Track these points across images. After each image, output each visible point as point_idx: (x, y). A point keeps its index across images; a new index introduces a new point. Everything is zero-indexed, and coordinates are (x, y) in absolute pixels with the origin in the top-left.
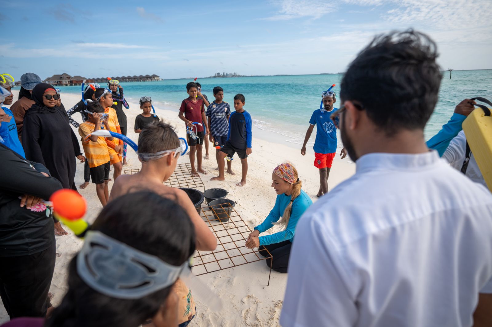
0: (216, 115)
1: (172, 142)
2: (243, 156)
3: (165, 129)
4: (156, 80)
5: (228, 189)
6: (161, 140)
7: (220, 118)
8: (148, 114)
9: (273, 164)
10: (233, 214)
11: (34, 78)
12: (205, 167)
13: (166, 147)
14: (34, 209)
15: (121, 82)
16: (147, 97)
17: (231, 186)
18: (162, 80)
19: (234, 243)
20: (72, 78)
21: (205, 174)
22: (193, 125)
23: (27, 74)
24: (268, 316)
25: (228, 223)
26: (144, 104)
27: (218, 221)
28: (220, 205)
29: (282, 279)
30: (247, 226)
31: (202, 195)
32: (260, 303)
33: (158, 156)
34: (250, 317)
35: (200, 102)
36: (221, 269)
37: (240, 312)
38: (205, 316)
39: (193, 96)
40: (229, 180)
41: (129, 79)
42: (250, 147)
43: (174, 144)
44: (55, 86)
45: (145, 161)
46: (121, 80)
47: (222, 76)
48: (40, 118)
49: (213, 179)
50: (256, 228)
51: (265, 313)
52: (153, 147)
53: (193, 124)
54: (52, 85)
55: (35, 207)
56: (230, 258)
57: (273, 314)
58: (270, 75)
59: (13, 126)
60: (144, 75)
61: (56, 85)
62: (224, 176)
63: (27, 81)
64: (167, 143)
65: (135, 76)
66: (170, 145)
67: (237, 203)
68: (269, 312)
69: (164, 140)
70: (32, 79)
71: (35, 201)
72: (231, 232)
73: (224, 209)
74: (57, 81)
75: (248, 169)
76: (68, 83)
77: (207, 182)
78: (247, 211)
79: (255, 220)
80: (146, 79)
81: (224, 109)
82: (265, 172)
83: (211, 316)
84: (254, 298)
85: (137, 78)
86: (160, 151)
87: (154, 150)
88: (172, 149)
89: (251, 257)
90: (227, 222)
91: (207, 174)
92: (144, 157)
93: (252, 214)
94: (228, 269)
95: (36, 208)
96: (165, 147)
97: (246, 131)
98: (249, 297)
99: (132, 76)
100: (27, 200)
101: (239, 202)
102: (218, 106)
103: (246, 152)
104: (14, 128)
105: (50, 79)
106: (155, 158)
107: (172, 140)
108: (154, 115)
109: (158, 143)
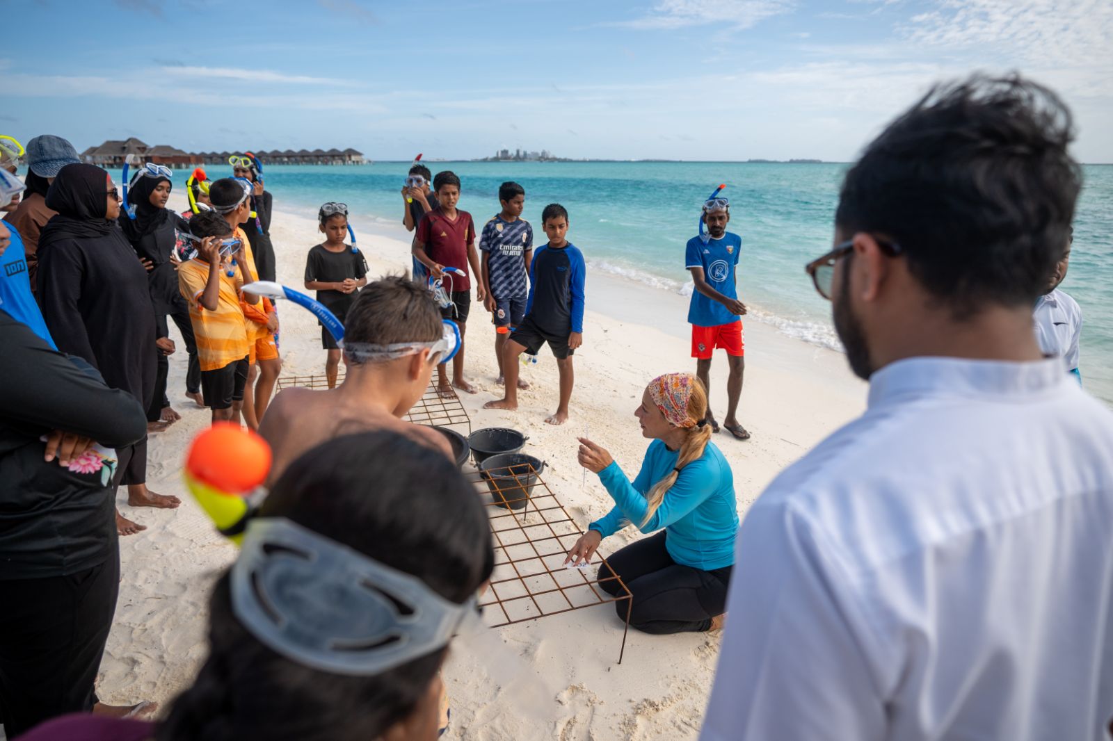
0: (503, 247)
1: (427, 325)
2: (563, 352)
3: (412, 294)
4: (354, 162)
5: (526, 430)
6: (402, 317)
7: (511, 257)
8: (337, 243)
9: (634, 373)
10: (537, 490)
11: (59, 149)
12: (470, 377)
13: (412, 336)
14: (76, 466)
15: (270, 164)
16: (337, 203)
17: (532, 424)
18: (370, 162)
19: (542, 561)
20: (151, 149)
21: (472, 392)
22: (445, 274)
23: (41, 138)
24: (619, 736)
25: (525, 513)
26: (331, 220)
27: (503, 506)
28: (508, 469)
29: (653, 649)
30: (572, 520)
31: (464, 442)
32: (600, 704)
33: (390, 354)
34: (575, 738)
35: (465, 220)
36: (510, 623)
37: (552, 725)
38: (467, 732)
39: (447, 206)
40: (529, 410)
41: (288, 157)
42: (579, 330)
43: (429, 331)
44: (108, 167)
45: (359, 363)
46: (270, 159)
47: (514, 159)
48: (83, 250)
49: (491, 404)
50: (593, 526)
51: (611, 728)
52: (382, 331)
53: (444, 270)
54: (101, 166)
55: (77, 462)
56: (531, 596)
57: (631, 731)
58: (627, 159)
59: (20, 266)
60: (326, 149)
61: (111, 166)
62: (518, 399)
63: (42, 154)
64: (416, 326)
65: (303, 151)
66: (422, 332)
67: (547, 466)
68: (622, 726)
69: (409, 317)
70: (55, 151)
71: (80, 448)
72: (533, 533)
73: (517, 477)
74: (113, 157)
75: (575, 384)
76: (139, 161)
77: (477, 411)
78: (571, 484)
79: (590, 506)
80: (331, 159)
81: (522, 236)
82: (615, 391)
83: (483, 732)
84: (586, 692)
85: (308, 156)
86: (397, 342)
87: (382, 338)
88: (425, 341)
89: (580, 596)
90: (523, 510)
91: (475, 393)
92: (359, 354)
93: (583, 492)
94: (526, 622)
95: (81, 465)
96: (410, 334)
97: (571, 292)
98: (575, 689)
99: (296, 150)
100: (60, 444)
101: (551, 462)
102: (508, 228)
103: (569, 341)
104: (21, 271)
105: (97, 151)
106: (382, 356)
107: (428, 320)
108: (353, 249)
109: (394, 323)
